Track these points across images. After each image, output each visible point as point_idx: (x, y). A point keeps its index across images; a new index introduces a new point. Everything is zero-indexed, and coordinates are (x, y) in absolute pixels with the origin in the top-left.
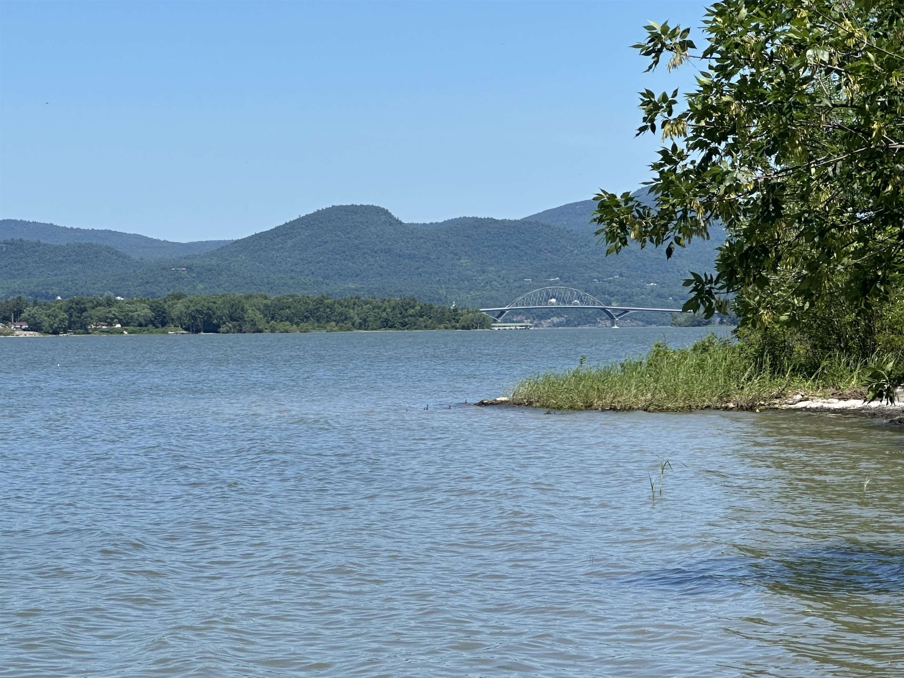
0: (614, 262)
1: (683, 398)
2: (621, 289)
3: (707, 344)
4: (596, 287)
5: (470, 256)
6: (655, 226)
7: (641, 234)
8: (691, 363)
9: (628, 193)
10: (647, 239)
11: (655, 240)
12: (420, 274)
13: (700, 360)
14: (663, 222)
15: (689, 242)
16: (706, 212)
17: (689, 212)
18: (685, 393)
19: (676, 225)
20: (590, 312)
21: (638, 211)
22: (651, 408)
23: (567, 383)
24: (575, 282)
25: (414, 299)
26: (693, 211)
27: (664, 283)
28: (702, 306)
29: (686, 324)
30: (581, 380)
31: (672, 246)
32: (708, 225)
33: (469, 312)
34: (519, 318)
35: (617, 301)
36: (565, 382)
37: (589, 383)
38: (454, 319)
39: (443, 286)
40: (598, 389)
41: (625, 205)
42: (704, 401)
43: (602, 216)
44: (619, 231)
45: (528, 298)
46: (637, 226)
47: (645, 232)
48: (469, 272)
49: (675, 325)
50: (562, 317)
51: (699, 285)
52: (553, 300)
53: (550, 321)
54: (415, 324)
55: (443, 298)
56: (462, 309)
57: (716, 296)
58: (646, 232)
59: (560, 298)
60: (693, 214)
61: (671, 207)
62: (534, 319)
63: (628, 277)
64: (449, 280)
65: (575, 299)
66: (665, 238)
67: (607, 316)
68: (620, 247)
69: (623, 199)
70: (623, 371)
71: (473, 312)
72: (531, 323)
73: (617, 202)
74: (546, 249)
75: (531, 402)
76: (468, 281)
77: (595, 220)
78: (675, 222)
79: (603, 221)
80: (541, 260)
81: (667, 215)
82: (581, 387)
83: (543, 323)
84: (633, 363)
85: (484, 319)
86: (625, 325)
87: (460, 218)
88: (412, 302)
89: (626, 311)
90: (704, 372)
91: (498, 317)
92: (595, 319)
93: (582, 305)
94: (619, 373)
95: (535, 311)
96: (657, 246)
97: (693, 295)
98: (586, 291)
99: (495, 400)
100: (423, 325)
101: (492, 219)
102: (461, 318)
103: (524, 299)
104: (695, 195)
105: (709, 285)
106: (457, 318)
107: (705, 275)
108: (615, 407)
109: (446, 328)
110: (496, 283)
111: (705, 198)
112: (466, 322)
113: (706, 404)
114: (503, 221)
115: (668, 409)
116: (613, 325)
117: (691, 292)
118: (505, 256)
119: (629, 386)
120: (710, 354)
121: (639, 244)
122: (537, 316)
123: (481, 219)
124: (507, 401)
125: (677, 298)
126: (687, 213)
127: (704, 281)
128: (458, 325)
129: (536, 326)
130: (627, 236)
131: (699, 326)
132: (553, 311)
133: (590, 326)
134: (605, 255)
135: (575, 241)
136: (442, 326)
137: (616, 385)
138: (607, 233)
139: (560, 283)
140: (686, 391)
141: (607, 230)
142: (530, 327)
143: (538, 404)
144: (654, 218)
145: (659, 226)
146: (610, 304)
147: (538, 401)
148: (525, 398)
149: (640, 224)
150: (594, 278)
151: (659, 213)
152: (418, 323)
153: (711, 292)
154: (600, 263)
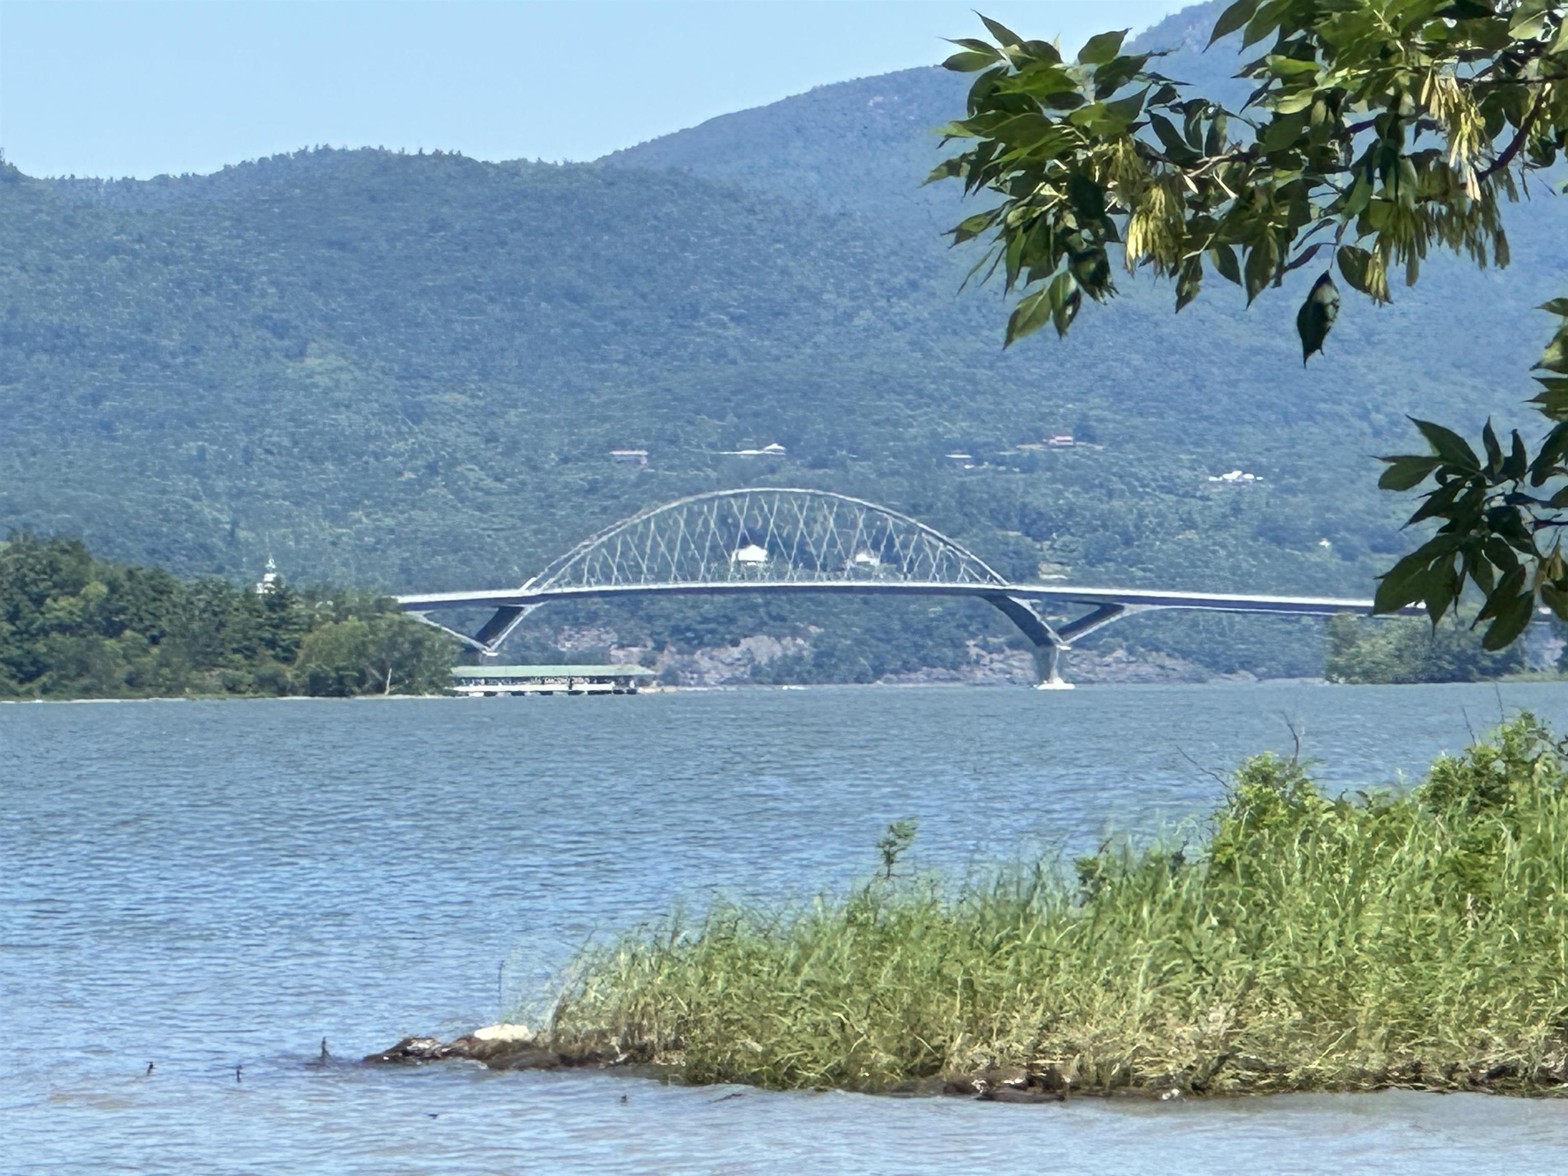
0: (1050, 366)
1: (1382, 1031)
2: (1083, 499)
3: (1499, 767)
4: (962, 489)
5: (351, 338)
6: (1247, 198)
7: (1177, 236)
8: (1420, 859)
9: (1115, 38)
10: (1208, 260)
11: (1242, 263)
12: (107, 427)
13: (1465, 844)
14: (1283, 178)
15: (1412, 276)
16: (1493, 129)
17: (1409, 131)
18: (1394, 1007)
19: (1346, 194)
20: (935, 610)
21: (1162, 127)
22: (1226, 1079)
23: (819, 953)
24: (862, 467)
25: (76, 546)
26: (1431, 125)
27: (1295, 473)
28: (1469, 583)
29: (1401, 670)
30: (887, 938)
31: (1328, 295)
32: (1501, 195)
33: (342, 613)
34: (588, 640)
35: (1065, 558)
36: (806, 950)
37: (928, 956)
38: (271, 644)
39: (221, 484)
40: (969, 984)
41: (1101, 94)
42: (1484, 1045)
43: (985, 150)
44: (1071, 221)
45: (632, 541)
46: (1158, 195)
47: (1193, 225)
48: (342, 418)
49: (1346, 672)
50: (795, 633)
51: (1456, 486)
52: (755, 554)
53: (735, 652)
54: (84, 668)
55: (216, 541)
56: (311, 596)
57: (1542, 538)
58: (1200, 227)
59: (788, 545)
60: (1429, 140)
61: (1321, 107)
62: (660, 647)
63: (1115, 443)
64: (248, 457)
65: (861, 546)
66: (1293, 255)
67: (1017, 632)
68: (1075, 299)
69: (1093, 67)
70: (1090, 898)
71: (360, 612)
72: (647, 662)
73: (1062, 79)
74: (721, 307)
75: (642, 1049)
76: (341, 461)
77: (952, 168)
78: (1342, 180)
79: (994, 172)
80: (693, 357)
81: (1302, 142)
82: (884, 979)
83: (705, 663)
84: (1137, 856)
85: (417, 643)
86: (1102, 673)
87: (303, 153)
88: (67, 563)
89: (1108, 607)
90: (1482, 906)
91: (484, 636)
92: (957, 644)
93: (893, 575)
94: (1073, 911)
95: (665, 603)
96: (1252, 295)
97: (1432, 527)
98: (914, 510)
99: (469, 1039)
100: (121, 674)
101: (456, 159)
102: (308, 639)
103: (610, 546)
104: (1437, 50)
105: (1508, 486)
106: (285, 637)
107: (1489, 436)
108: (1052, 1072)
109: (233, 688)
110: (474, 473)
111: (1486, 63)
112: (329, 658)
113: (1492, 1058)
114: (512, 169)
115: (1308, 1083)
116: (1044, 674)
117: (1418, 517)
118: (521, 339)
119: (1119, 970)
120: (1510, 816)
121: (1168, 288)
122: (676, 631)
123: (404, 160)
124: (524, 1046)
125: (1356, 540)
126: (1399, 139)
127: (1484, 464)
128: (289, 673)
129: (670, 678)
130: (1108, 246)
131: (1465, 678)
132: (754, 607)
133: (930, 679)
134: (1001, 333)
135: (863, 266)
136: (213, 677)
137: (1054, 969)
138: (1009, 232)
139: (790, 470)
140: (1396, 995)
141: (1012, 216)
142: (643, 681)
143: (677, 1059)
144: (1242, 157)
145: (1261, 201)
146: (1031, 574)
147: (677, 1046)
148: (615, 1031)
149: (1173, 185)
150: (954, 446)
151: (1262, 132)
152: (98, 665)
153: (1517, 518)
154: (982, 374)
